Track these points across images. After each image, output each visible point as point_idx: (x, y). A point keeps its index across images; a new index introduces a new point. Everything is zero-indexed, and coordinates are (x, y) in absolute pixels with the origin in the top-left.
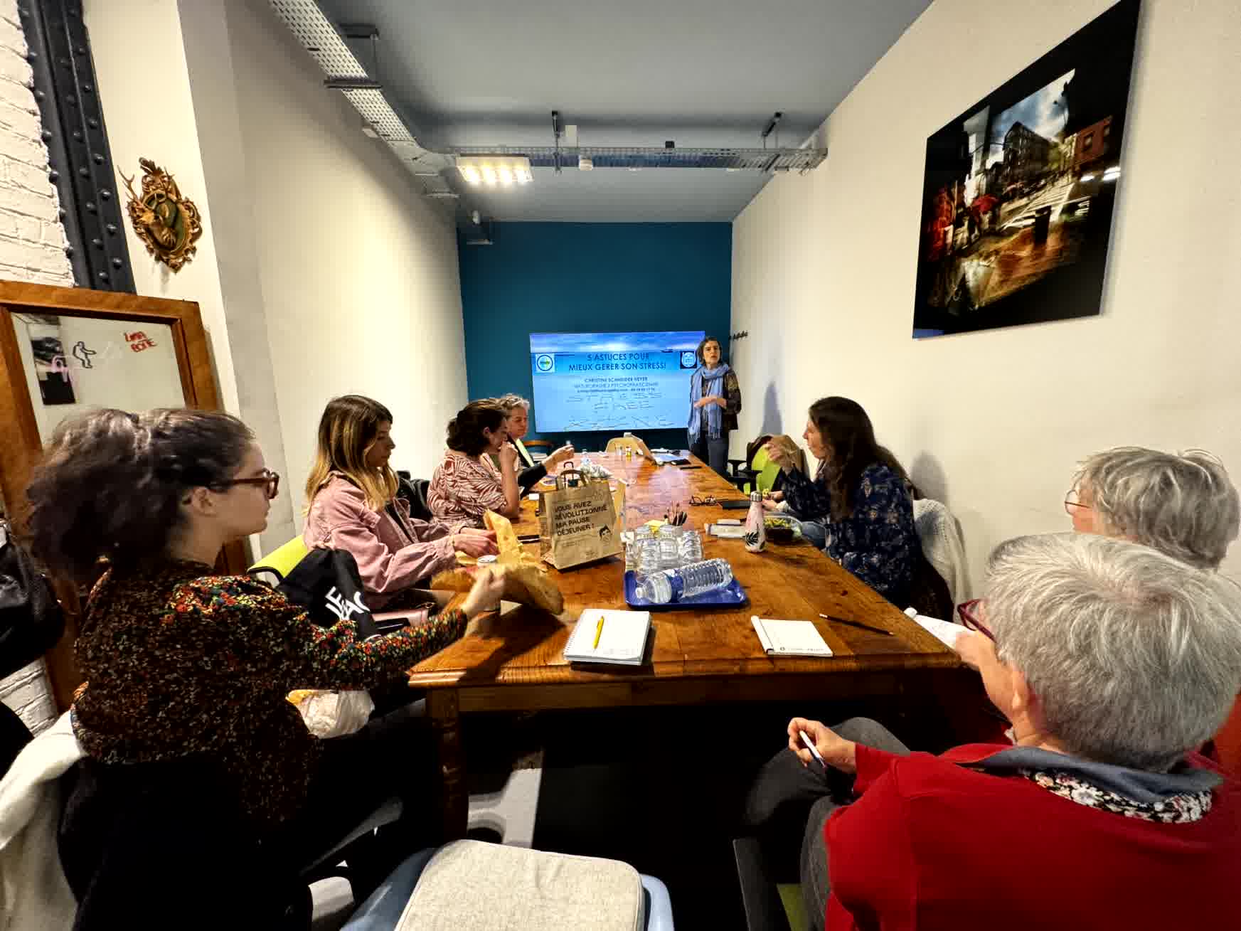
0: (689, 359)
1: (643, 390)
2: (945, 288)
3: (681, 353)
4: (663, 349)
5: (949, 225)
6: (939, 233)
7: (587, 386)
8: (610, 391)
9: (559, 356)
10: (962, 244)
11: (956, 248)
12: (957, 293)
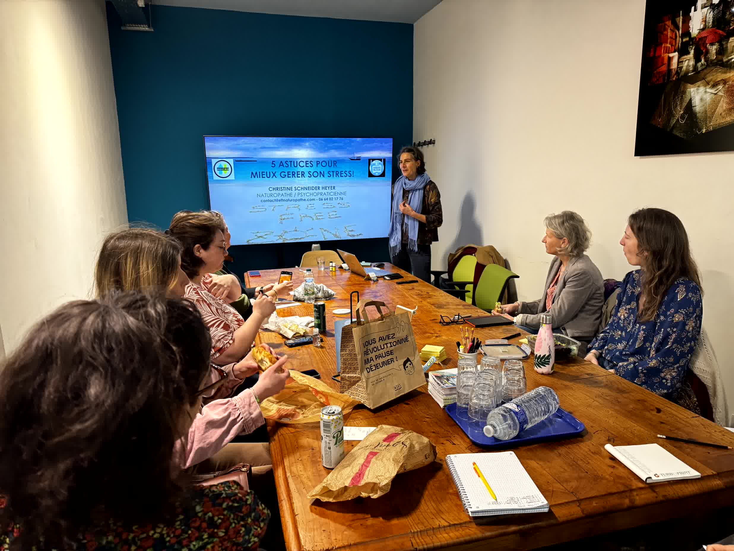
0: (377, 168)
1: (331, 199)
2: (670, 111)
3: (370, 160)
4: (351, 156)
5: (675, 52)
6: (663, 58)
7: (271, 195)
8: (296, 200)
9: (238, 161)
10: (687, 72)
11: (682, 74)
12: (682, 117)
